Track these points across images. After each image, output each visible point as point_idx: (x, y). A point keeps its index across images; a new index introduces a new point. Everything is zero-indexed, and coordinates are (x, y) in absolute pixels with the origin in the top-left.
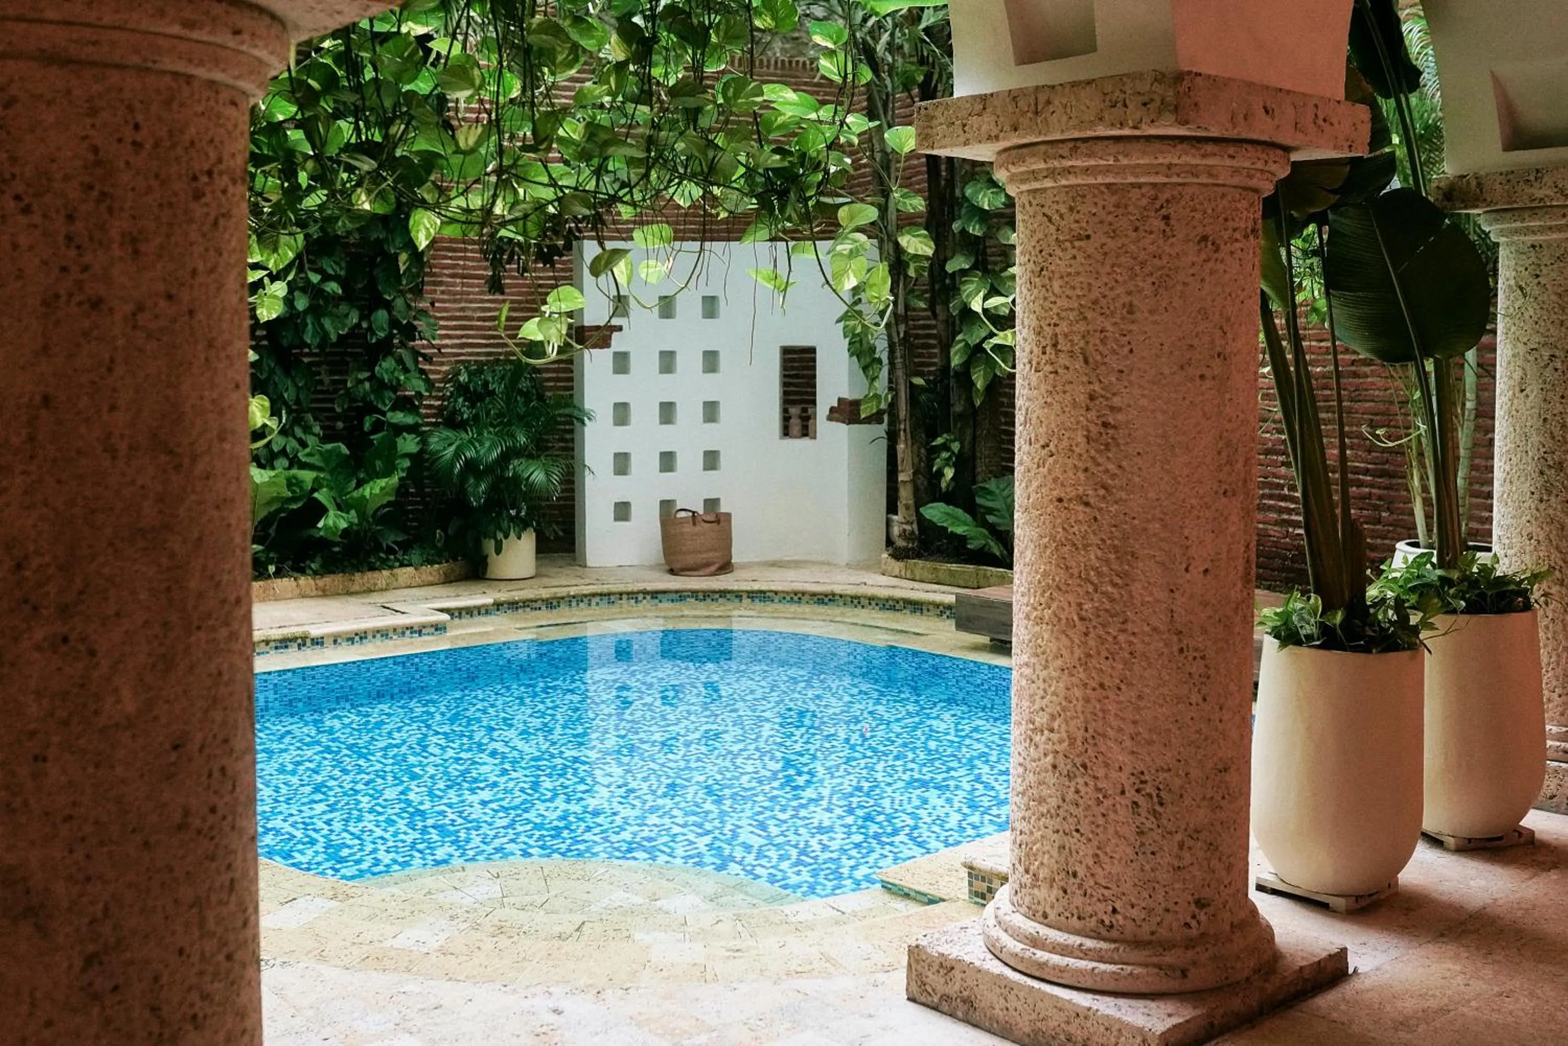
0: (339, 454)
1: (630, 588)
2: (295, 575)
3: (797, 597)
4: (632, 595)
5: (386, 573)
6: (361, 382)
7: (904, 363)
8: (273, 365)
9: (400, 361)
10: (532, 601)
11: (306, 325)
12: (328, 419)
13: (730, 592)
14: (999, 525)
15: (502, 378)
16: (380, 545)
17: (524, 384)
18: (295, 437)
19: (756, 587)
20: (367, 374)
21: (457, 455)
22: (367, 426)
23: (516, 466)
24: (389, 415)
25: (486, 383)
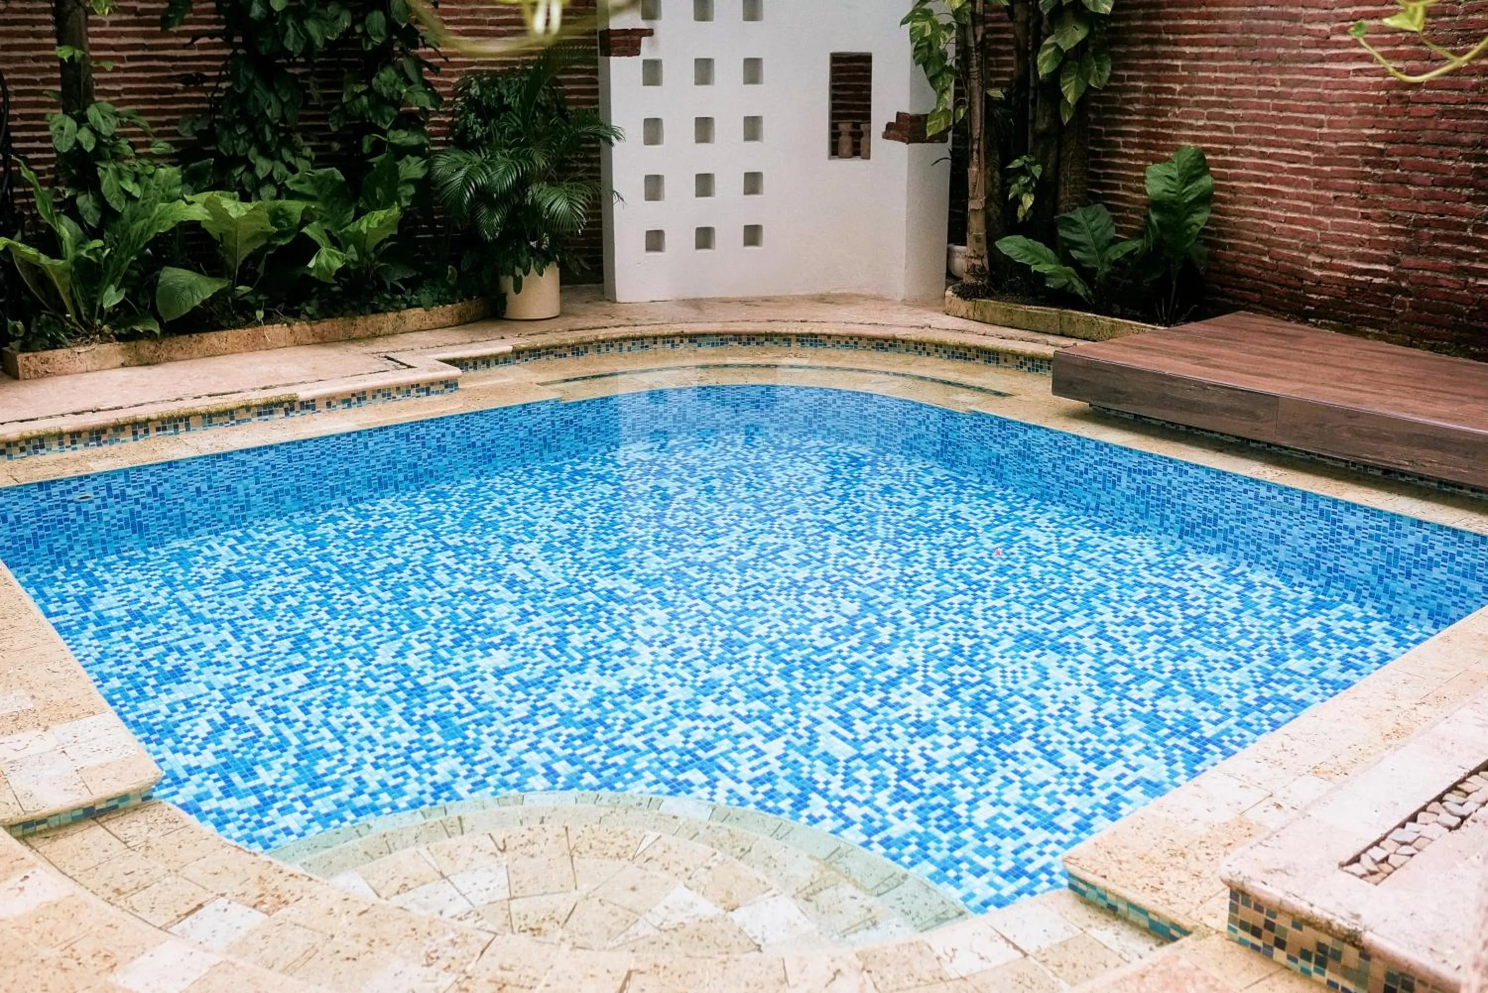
0: (333, 180)
1: (666, 330)
2: (290, 320)
3: (853, 341)
4: (669, 339)
5: (391, 315)
6: (358, 96)
7: (980, 72)
8: (251, 76)
9: (401, 72)
10: (556, 347)
11: (286, 28)
12: (321, 139)
13: (777, 335)
14: (1085, 261)
15: (518, 91)
16: (385, 286)
17: (542, 97)
18: (283, 161)
19: (806, 329)
20: (364, 87)
21: (466, 180)
22: (366, 148)
23: (536, 192)
24: (391, 134)
25: (500, 97)
